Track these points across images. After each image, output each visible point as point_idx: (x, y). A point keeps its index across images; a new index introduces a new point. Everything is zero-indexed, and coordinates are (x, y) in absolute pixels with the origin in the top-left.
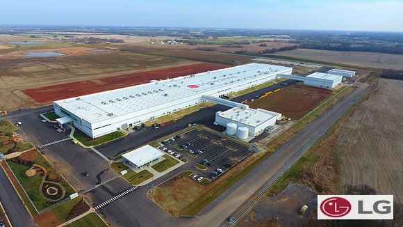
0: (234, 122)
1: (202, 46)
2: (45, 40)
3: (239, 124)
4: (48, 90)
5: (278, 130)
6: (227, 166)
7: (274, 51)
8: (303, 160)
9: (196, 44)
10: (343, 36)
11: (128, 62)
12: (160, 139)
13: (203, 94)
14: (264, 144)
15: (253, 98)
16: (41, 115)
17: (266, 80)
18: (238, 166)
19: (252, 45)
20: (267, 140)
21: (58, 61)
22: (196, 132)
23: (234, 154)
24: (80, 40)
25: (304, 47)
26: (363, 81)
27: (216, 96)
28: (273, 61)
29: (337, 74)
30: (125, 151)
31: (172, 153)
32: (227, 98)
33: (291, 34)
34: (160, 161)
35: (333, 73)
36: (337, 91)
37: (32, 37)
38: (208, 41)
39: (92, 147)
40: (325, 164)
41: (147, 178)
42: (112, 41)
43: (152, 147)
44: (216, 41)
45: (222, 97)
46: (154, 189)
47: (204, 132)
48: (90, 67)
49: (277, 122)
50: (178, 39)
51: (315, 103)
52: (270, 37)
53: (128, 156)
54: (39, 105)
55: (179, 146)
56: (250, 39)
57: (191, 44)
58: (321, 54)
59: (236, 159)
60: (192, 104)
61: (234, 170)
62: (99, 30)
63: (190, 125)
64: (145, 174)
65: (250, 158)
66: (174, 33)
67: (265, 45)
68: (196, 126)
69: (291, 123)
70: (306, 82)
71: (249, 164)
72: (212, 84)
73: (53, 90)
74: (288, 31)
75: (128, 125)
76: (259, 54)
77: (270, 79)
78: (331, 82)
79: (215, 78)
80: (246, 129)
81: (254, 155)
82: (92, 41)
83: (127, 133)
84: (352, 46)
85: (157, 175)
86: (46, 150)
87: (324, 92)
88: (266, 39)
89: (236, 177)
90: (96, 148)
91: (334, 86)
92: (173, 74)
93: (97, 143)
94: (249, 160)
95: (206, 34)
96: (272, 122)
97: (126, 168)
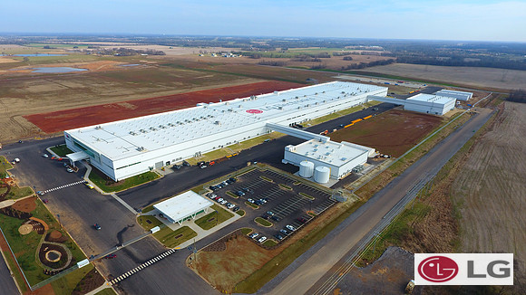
0: (310, 159)
1: (267, 60)
2: (62, 51)
3: (317, 162)
4: (61, 116)
5: (370, 171)
6: (301, 221)
7: (362, 66)
8: (407, 213)
9: (259, 57)
10: (453, 47)
11: (169, 80)
12: (208, 183)
13: (268, 122)
14: (351, 190)
15: (336, 128)
16: (48, 149)
17: (353, 104)
18: (316, 221)
19: (333, 58)
20: (356, 184)
21: (77, 78)
22: (257, 173)
23: (311, 205)
24: (108, 52)
25: (403, 61)
26: (483, 105)
27: (286, 124)
28: (362, 79)
29: (449, 96)
30: (158, 200)
31: (224, 202)
32: (300, 127)
33: (385, 44)
34: (207, 213)
35: (443, 95)
36: (450, 119)
37: (45, 48)
38: (274, 53)
39: (113, 194)
40: (438, 219)
41: (188, 237)
42: (150, 53)
43: (195, 194)
44: (286, 53)
45: (294, 126)
46: (196, 255)
47: (268, 173)
48: (119, 86)
49: (370, 161)
50: (236, 50)
51: (420, 135)
52: (357, 49)
53: (161, 206)
54: (46, 136)
55: (235, 193)
56: (331, 51)
57: (253, 57)
58: (426, 71)
59: (312, 212)
60: (253, 135)
61: (311, 227)
62: (133, 39)
63: (249, 164)
64: (185, 233)
65: (332, 211)
66: (230, 43)
67: (351, 59)
68: (257, 165)
69: (389, 162)
70: (407, 107)
71: (332, 218)
72: (280, 108)
73: (66, 116)
74: (381, 41)
75: (165, 163)
76: (343, 71)
77: (358, 102)
78: (442, 107)
79: (284, 100)
80: (326, 170)
81: (339, 206)
82: (123, 53)
83: (162, 174)
84: (466, 60)
85: (202, 234)
86: (49, 198)
87: (431, 119)
88: (352, 51)
89: (313, 237)
90: (119, 195)
91: (445, 111)
92: (228, 95)
93: (121, 187)
94: (331, 214)
95: (273, 44)
96: (362, 161)
97: (159, 224)
